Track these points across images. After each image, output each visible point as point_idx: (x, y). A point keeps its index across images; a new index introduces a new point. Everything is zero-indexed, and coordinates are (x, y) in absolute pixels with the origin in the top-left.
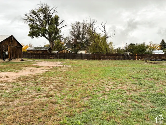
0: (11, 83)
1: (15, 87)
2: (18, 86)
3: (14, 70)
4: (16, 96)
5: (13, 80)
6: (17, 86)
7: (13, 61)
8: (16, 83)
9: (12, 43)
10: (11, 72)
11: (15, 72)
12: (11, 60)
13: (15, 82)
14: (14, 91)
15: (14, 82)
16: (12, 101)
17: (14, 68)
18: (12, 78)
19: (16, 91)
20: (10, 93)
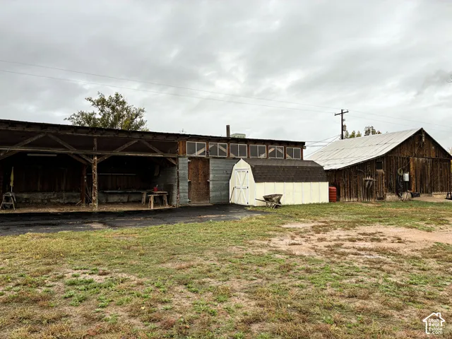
0: (406, 258)
1: (415, 272)
2: (424, 270)
3: (422, 223)
4: (412, 299)
5: (413, 251)
6: (420, 269)
7: (423, 198)
8: (420, 262)
9: (421, 148)
10: (411, 227)
11: (423, 229)
12: (418, 195)
13: (417, 258)
14: (411, 284)
15: (414, 258)
16: (398, 309)
17: (423, 220)
18: (412, 244)
19: (416, 284)
20: (399, 286)
